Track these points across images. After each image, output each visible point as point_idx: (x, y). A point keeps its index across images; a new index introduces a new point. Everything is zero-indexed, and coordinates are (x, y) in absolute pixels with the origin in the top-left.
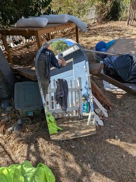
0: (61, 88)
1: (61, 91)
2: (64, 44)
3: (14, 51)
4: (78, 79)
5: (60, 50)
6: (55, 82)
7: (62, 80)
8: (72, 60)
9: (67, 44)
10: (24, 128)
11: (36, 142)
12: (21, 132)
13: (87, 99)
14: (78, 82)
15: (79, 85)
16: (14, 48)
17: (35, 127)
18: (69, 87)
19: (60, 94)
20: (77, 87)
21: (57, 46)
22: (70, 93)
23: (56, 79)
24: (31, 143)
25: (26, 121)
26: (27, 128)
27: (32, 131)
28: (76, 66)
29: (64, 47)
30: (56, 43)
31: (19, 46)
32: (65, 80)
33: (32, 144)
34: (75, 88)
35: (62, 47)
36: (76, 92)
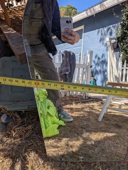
0: (67, 63)
1: (67, 66)
2: (74, 10)
3: (17, 11)
4: (89, 52)
5: (68, 15)
6: (61, 55)
7: (69, 53)
8: (82, 27)
9: (76, 9)
10: (10, 131)
11: (25, 158)
12: (5, 136)
13: (94, 75)
14: (89, 56)
15: (89, 61)
16: (17, 7)
17: (25, 130)
18: (77, 62)
19: (65, 70)
20: (86, 63)
21: (66, 12)
22: (77, 69)
23: (62, 51)
24: (17, 158)
25: (13, 118)
26: (14, 131)
27: (21, 136)
28: (87, 35)
29: (73, 13)
30: (65, 8)
31: (23, 6)
32: (73, 53)
33: (18, 160)
34: (84, 64)
35: (71, 13)
36: (84, 69)
